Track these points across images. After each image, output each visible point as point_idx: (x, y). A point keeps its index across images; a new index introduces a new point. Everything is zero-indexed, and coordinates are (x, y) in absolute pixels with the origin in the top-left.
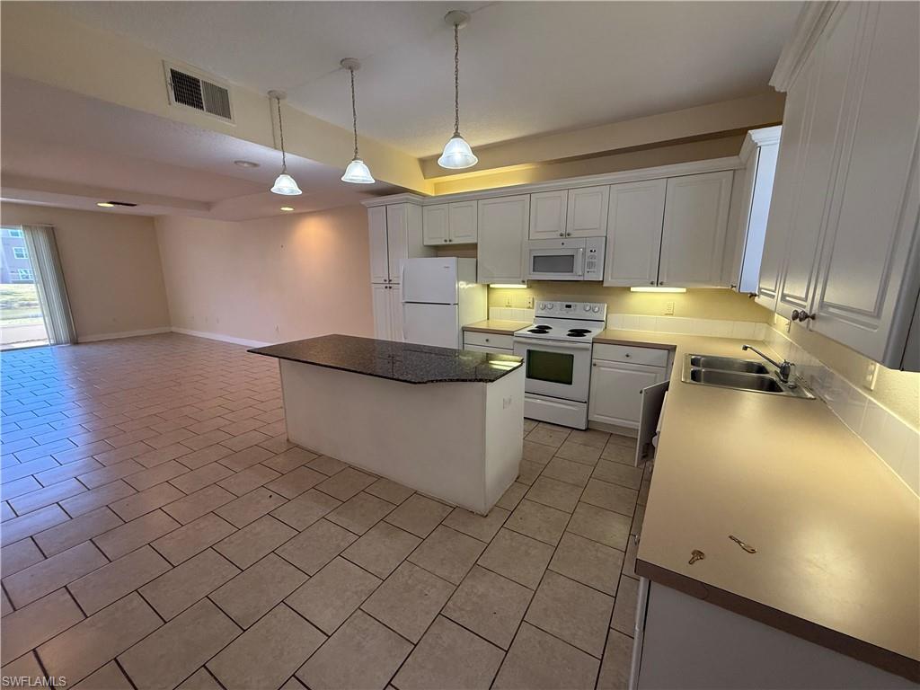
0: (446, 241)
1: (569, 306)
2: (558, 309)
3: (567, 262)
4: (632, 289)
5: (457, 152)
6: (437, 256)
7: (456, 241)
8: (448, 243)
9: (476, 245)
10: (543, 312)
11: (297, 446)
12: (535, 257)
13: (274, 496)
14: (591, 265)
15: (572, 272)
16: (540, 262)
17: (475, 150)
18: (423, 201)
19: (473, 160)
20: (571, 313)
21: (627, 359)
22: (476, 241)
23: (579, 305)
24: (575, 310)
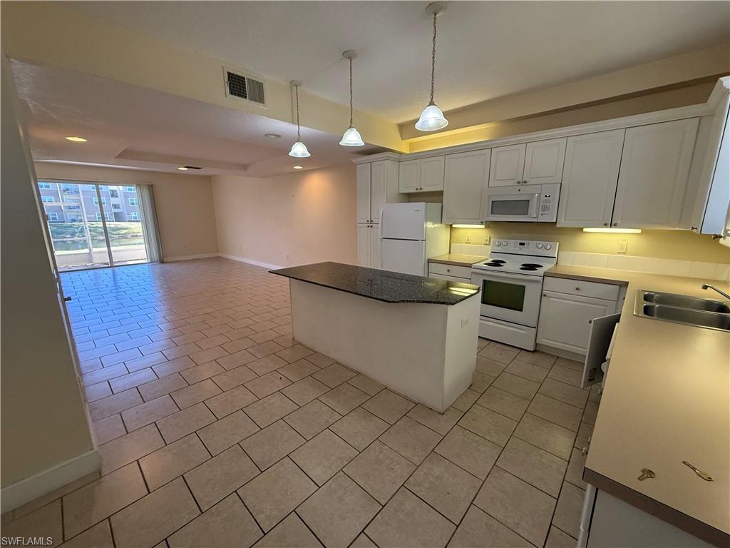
0: (417, 189)
1: (521, 244)
2: (513, 246)
3: (523, 206)
4: (585, 230)
5: (431, 117)
6: (409, 202)
7: (426, 189)
8: (419, 191)
9: (442, 192)
10: (498, 248)
11: (300, 344)
12: (493, 202)
13: (283, 378)
14: (545, 208)
15: (527, 214)
16: (497, 206)
17: (446, 114)
18: (400, 158)
19: (445, 123)
20: (524, 250)
21: (577, 292)
22: (442, 189)
23: (532, 243)
24: (528, 247)
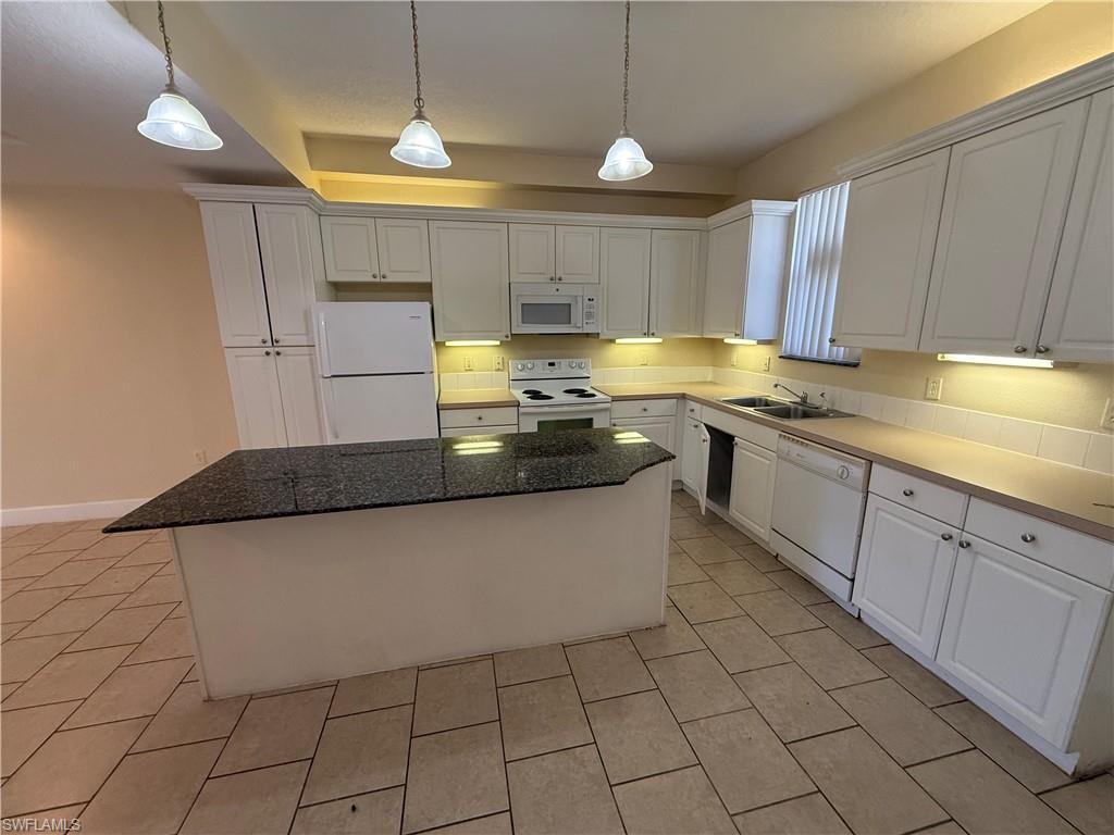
0: (374, 277)
1: (552, 364)
2: (540, 368)
3: (563, 312)
4: (618, 341)
7: (391, 279)
8: (378, 280)
9: (430, 285)
10: (522, 373)
11: (251, 697)
12: (523, 305)
14: (590, 315)
15: (570, 323)
16: (532, 311)
18: (323, 210)
20: (556, 372)
21: (645, 414)
22: (429, 280)
23: (564, 362)
24: (560, 368)
